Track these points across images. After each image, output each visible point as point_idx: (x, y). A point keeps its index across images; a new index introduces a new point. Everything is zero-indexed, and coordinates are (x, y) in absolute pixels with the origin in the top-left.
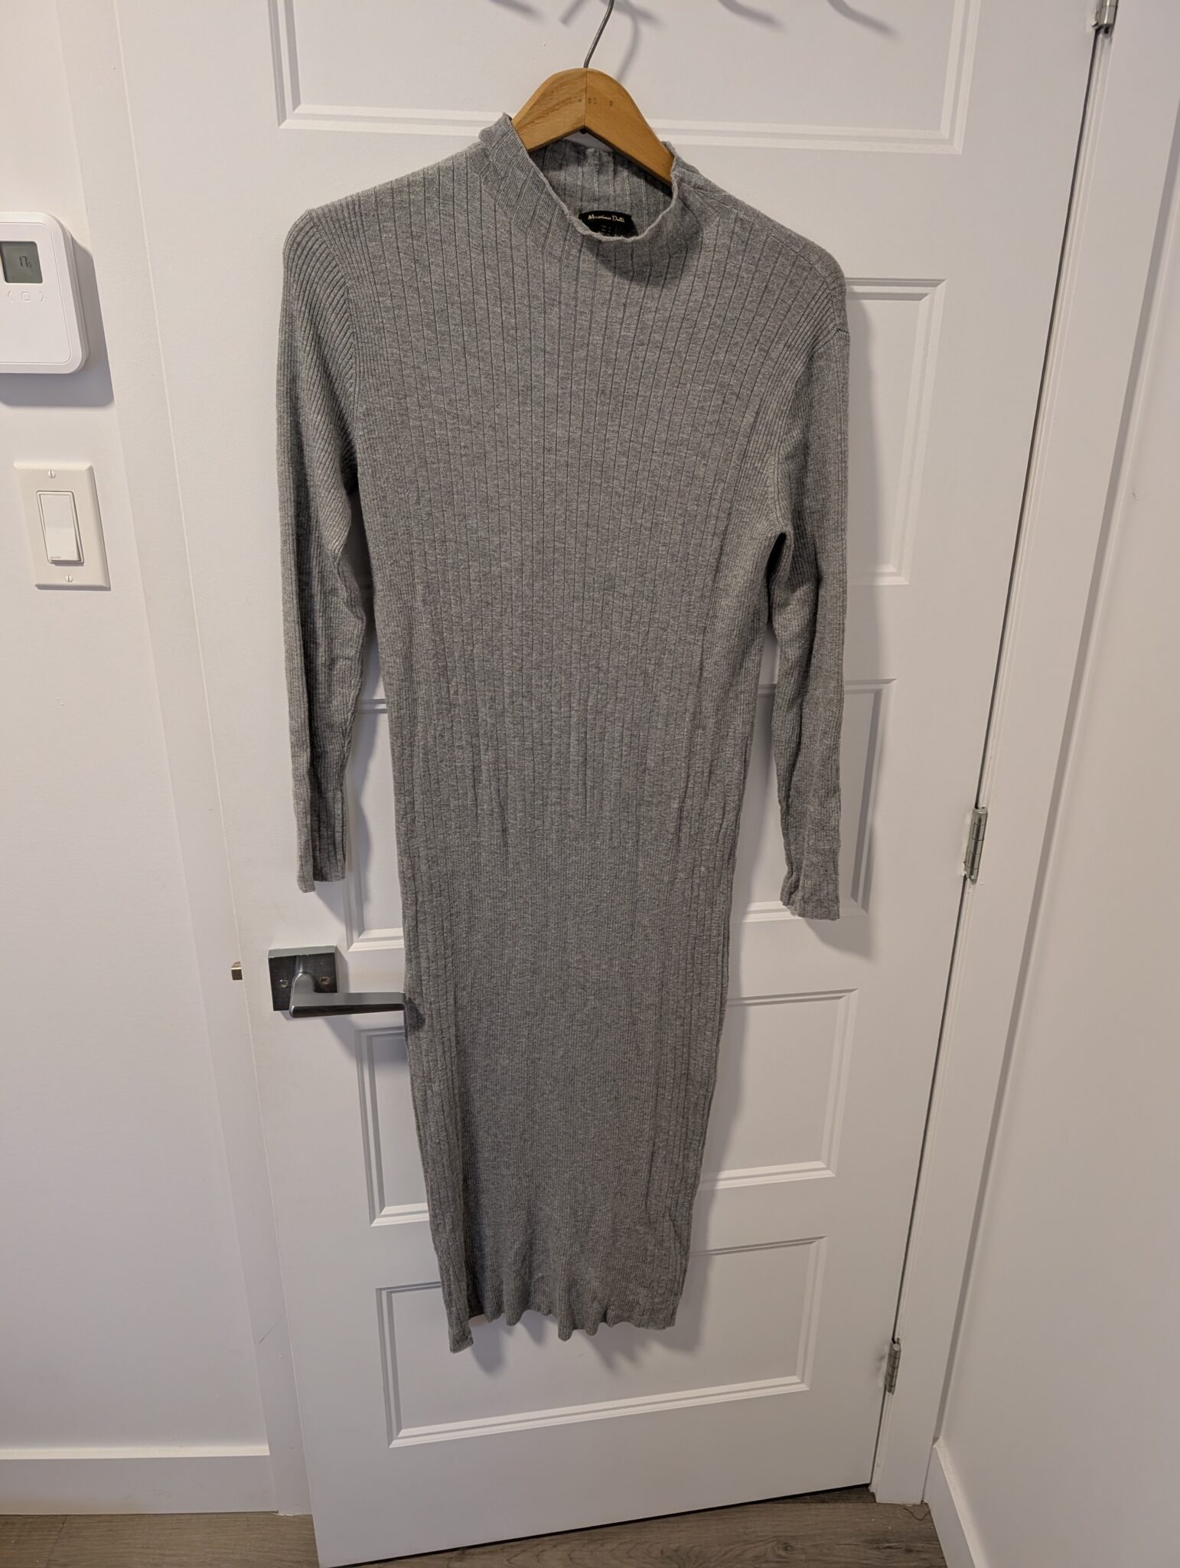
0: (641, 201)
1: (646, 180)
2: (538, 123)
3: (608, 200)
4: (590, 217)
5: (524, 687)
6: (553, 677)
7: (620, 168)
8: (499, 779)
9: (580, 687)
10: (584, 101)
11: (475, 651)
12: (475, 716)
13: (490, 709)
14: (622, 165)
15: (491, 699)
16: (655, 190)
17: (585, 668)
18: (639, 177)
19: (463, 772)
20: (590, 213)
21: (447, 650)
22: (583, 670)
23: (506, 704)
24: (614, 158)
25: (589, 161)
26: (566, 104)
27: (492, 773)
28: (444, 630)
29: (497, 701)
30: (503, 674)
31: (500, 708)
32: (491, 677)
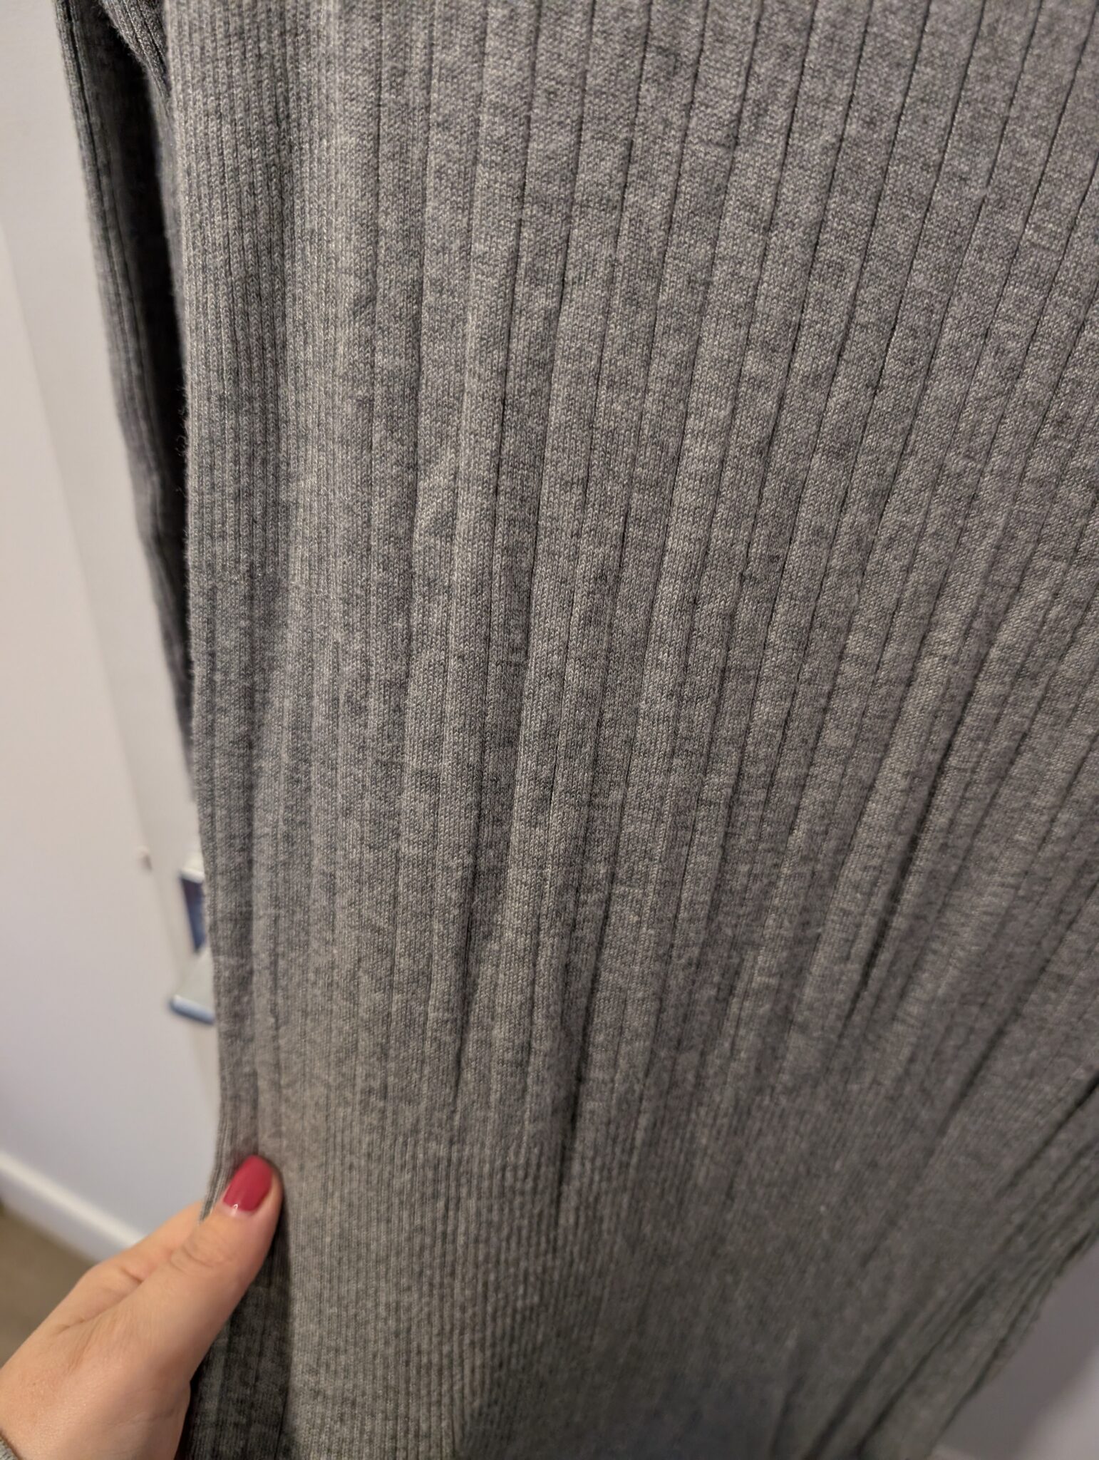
5: (762, 533)
6: (895, 500)
8: (574, 926)
9: (993, 564)
11: (564, 321)
12: (514, 650)
13: (588, 621)
15: (602, 577)
17: (1040, 483)
19: (427, 887)
21: (429, 298)
22: (1028, 489)
23: (661, 605)
27: (548, 902)
28: (431, 181)
29: (624, 590)
30: (677, 459)
31: (628, 624)
32: (621, 468)
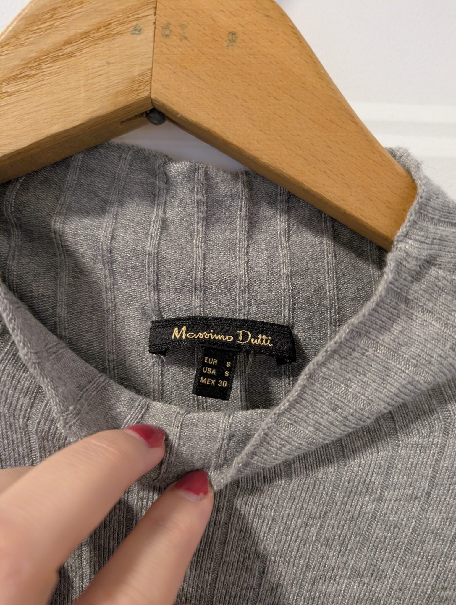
0: (319, 290)
1: (336, 237)
2: (11, 94)
3: (231, 287)
4: (176, 333)
7: (265, 211)
10: (148, 33)
14: (272, 203)
16: (361, 264)
18: (317, 231)
20: (178, 322)
24: (249, 186)
25: (180, 194)
26: (96, 41)
